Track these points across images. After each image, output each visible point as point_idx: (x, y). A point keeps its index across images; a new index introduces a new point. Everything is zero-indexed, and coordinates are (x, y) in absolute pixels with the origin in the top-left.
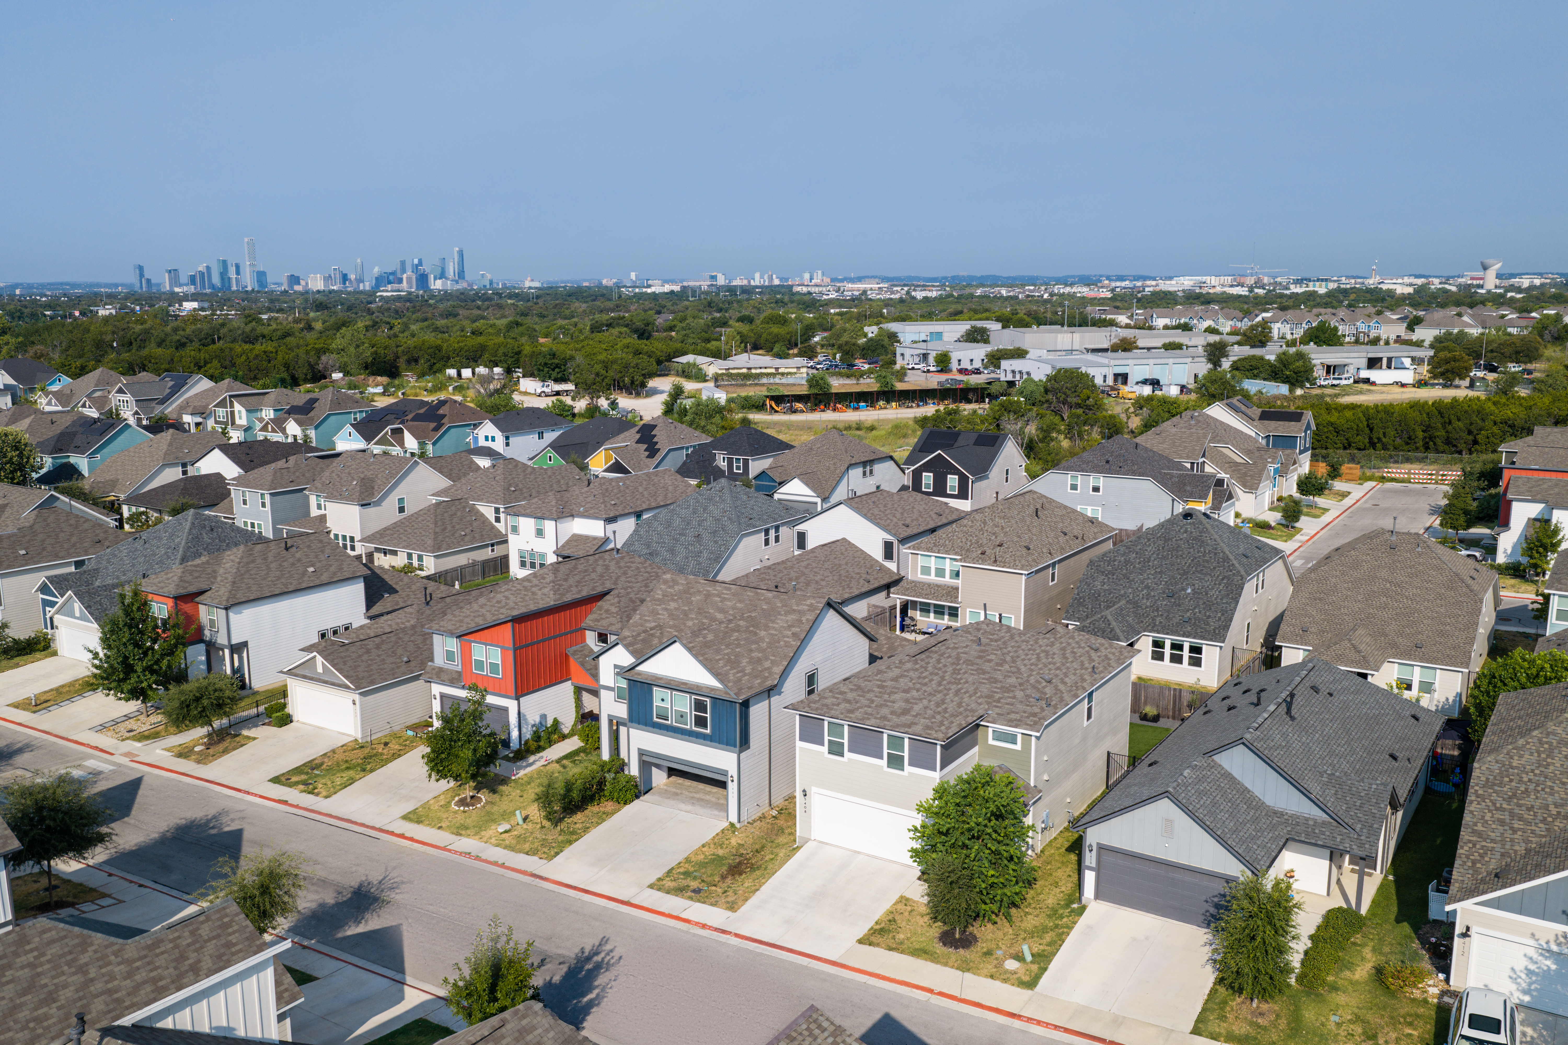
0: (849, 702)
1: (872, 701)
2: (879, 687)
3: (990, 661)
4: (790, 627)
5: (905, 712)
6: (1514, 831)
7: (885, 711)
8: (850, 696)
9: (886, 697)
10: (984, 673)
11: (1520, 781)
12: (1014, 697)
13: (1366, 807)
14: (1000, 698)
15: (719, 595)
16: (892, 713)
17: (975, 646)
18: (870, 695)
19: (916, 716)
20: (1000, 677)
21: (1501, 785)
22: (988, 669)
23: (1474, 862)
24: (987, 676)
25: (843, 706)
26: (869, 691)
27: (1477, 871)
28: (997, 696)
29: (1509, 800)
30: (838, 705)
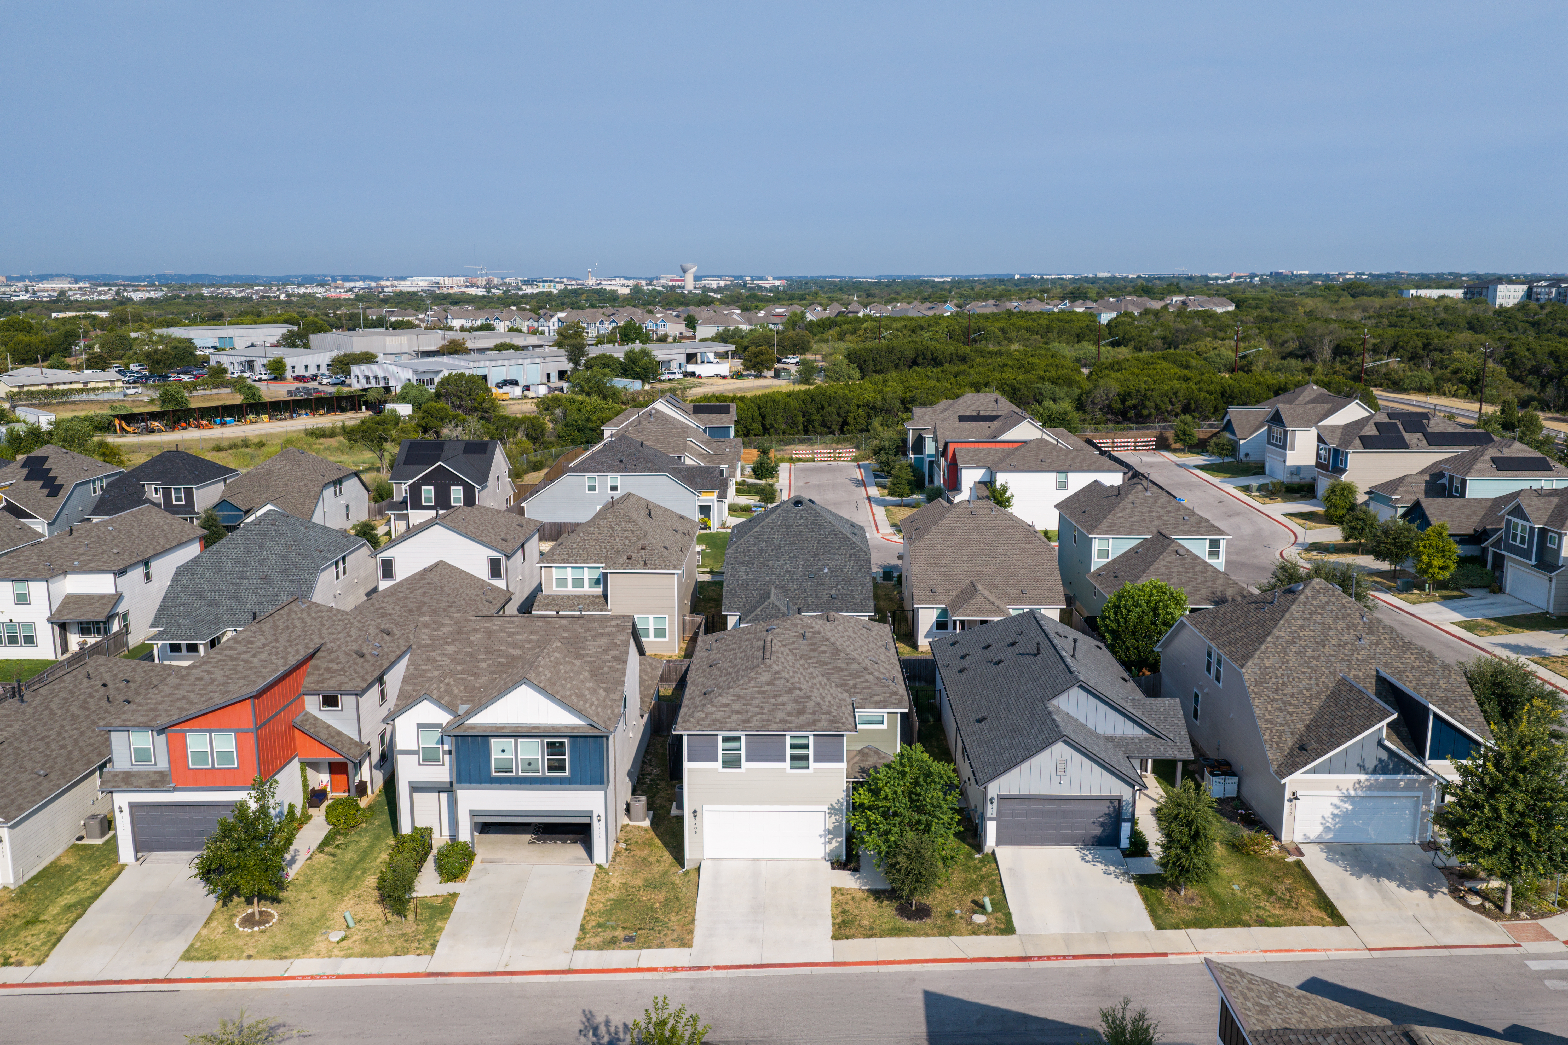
0: (737, 712)
1: (762, 708)
2: (759, 692)
3: (824, 652)
4: (606, 651)
5: (801, 712)
6: (1291, 714)
7: (780, 715)
8: (736, 706)
9: (773, 701)
10: (826, 664)
11: (1277, 677)
12: (867, 681)
13: (1169, 720)
14: (855, 685)
15: (503, 630)
16: (789, 715)
17: (801, 641)
18: (755, 702)
19: (814, 713)
20: (843, 666)
21: (1266, 682)
22: (827, 660)
23: (1277, 743)
24: (830, 666)
25: (735, 717)
26: (752, 699)
27: (1282, 749)
28: (852, 683)
29: (1276, 691)
30: (729, 717)
